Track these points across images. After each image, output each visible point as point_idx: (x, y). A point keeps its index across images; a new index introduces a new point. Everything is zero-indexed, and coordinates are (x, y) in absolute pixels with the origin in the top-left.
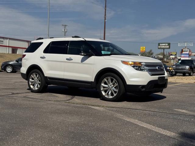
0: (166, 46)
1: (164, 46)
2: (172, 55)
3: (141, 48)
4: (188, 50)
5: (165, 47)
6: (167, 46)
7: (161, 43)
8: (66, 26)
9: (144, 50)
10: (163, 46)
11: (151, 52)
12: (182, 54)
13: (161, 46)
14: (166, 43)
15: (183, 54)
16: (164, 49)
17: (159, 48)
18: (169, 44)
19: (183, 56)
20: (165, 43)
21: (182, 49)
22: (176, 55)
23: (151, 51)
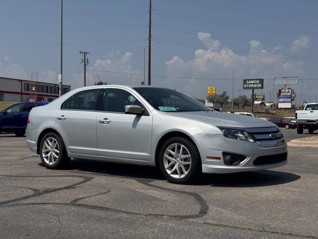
0: (256, 84)
1: (254, 84)
2: (257, 99)
3: (209, 88)
4: (290, 90)
5: (255, 86)
6: (259, 84)
7: (249, 80)
8: (85, 53)
9: (214, 92)
10: (251, 84)
11: (225, 96)
12: (279, 98)
13: (249, 84)
14: (257, 80)
15: (282, 98)
16: (253, 89)
17: (244, 88)
18: (262, 81)
19: (281, 100)
20: (254, 80)
21: (280, 88)
22: (263, 99)
23: (225, 93)
